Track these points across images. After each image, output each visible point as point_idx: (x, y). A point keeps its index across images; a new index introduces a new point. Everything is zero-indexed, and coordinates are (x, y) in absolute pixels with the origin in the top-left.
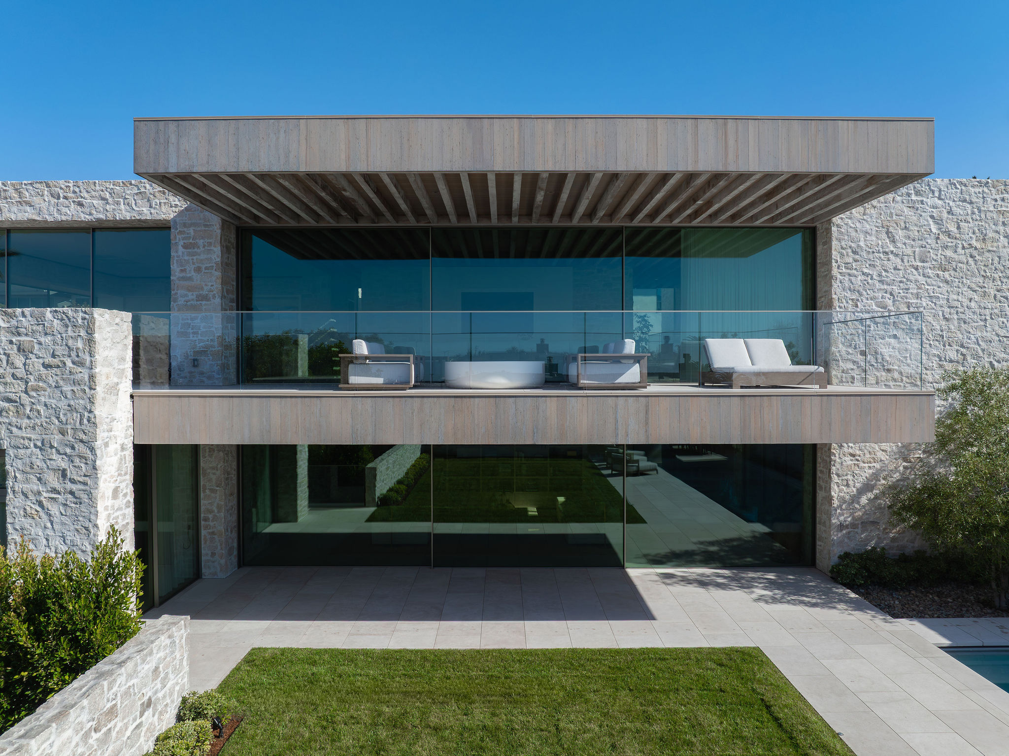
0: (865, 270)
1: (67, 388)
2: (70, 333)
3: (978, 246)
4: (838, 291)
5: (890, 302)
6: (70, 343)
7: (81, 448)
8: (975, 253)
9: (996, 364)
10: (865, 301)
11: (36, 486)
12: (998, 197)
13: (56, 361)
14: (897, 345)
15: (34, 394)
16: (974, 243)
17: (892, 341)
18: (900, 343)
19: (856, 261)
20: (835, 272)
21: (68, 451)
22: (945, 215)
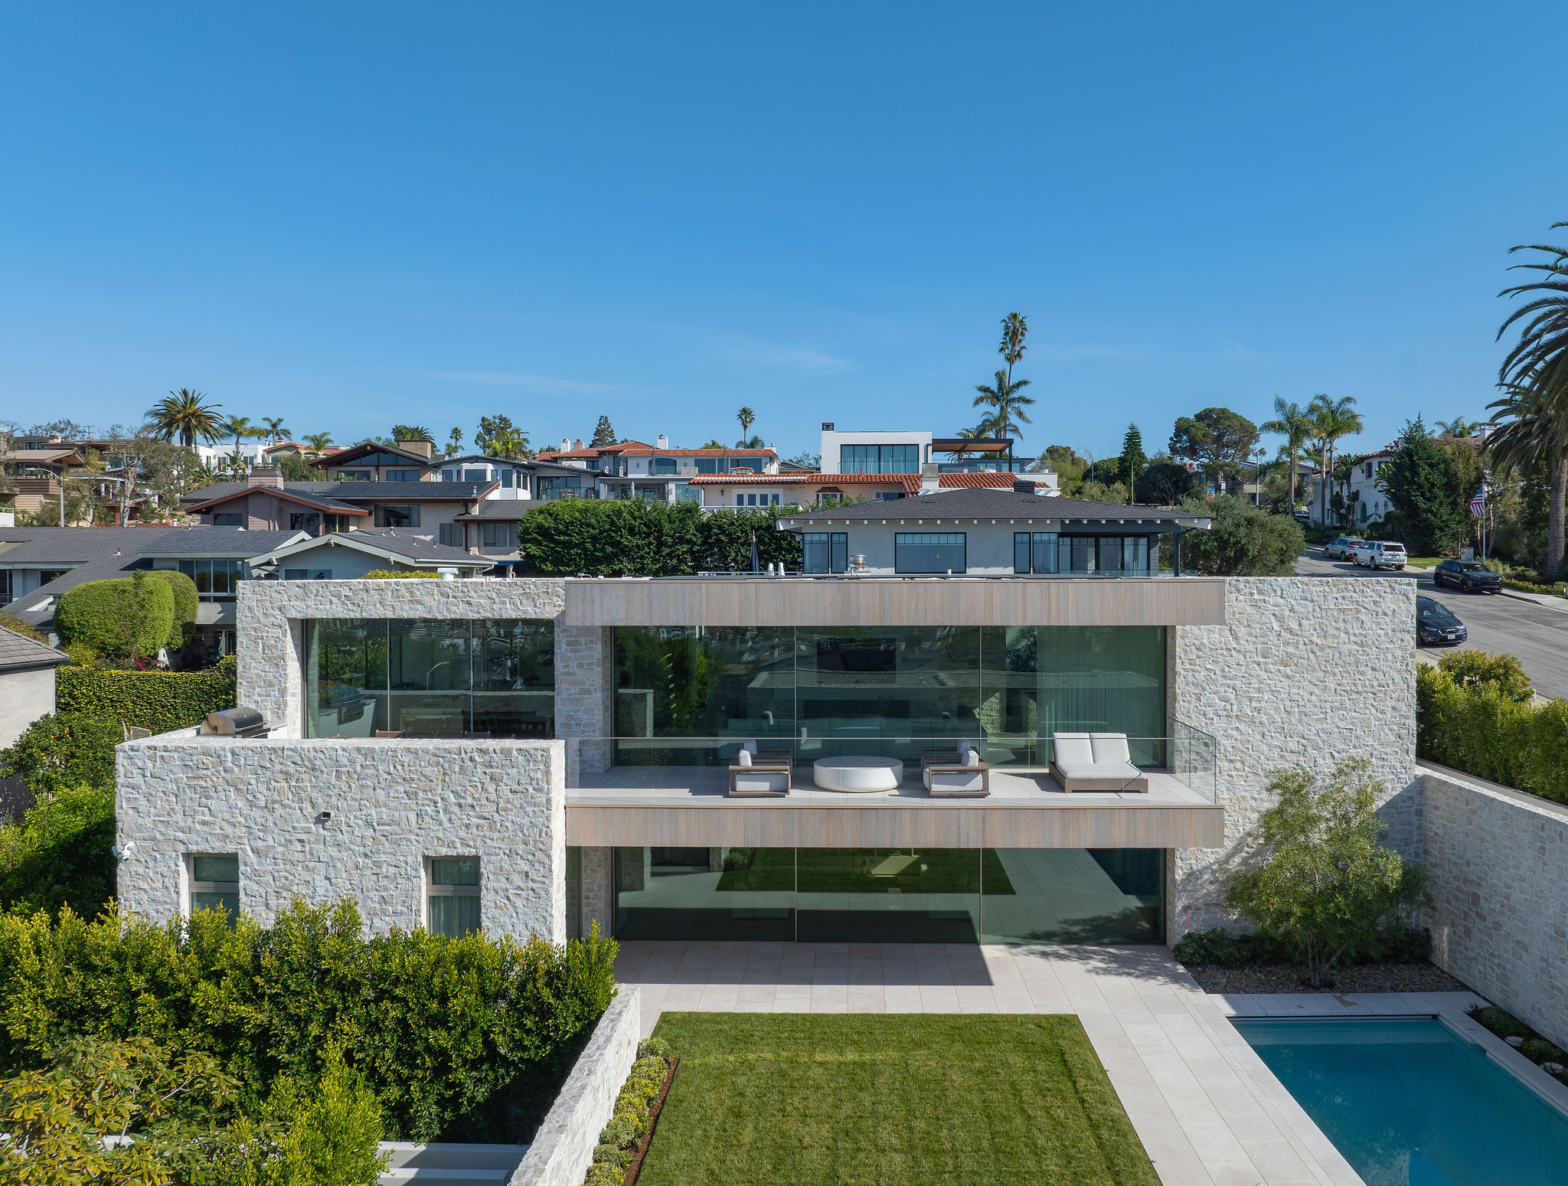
0: (1209, 666)
1: (529, 809)
2: (531, 765)
3: (1319, 643)
4: (1182, 686)
5: (1233, 696)
6: (532, 774)
7: (539, 855)
8: (1316, 649)
9: (1336, 754)
10: (1208, 695)
11: (504, 884)
12: (1338, 595)
13: (520, 788)
14: (1239, 737)
15: (503, 813)
16: (1315, 639)
17: (1235, 733)
18: (1242, 734)
19: (1199, 657)
20: (1179, 667)
21: (530, 857)
22: (1287, 613)
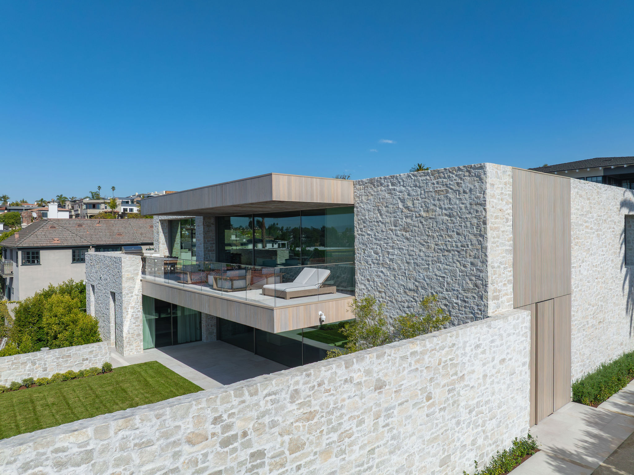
0: (369, 232)
3: (424, 216)
4: (357, 244)
5: (380, 251)
8: (423, 220)
10: (368, 250)
12: (435, 182)
16: (423, 213)
17: (381, 274)
18: (385, 276)
19: (364, 227)
20: (356, 233)
21: (120, 295)
22: (406, 197)
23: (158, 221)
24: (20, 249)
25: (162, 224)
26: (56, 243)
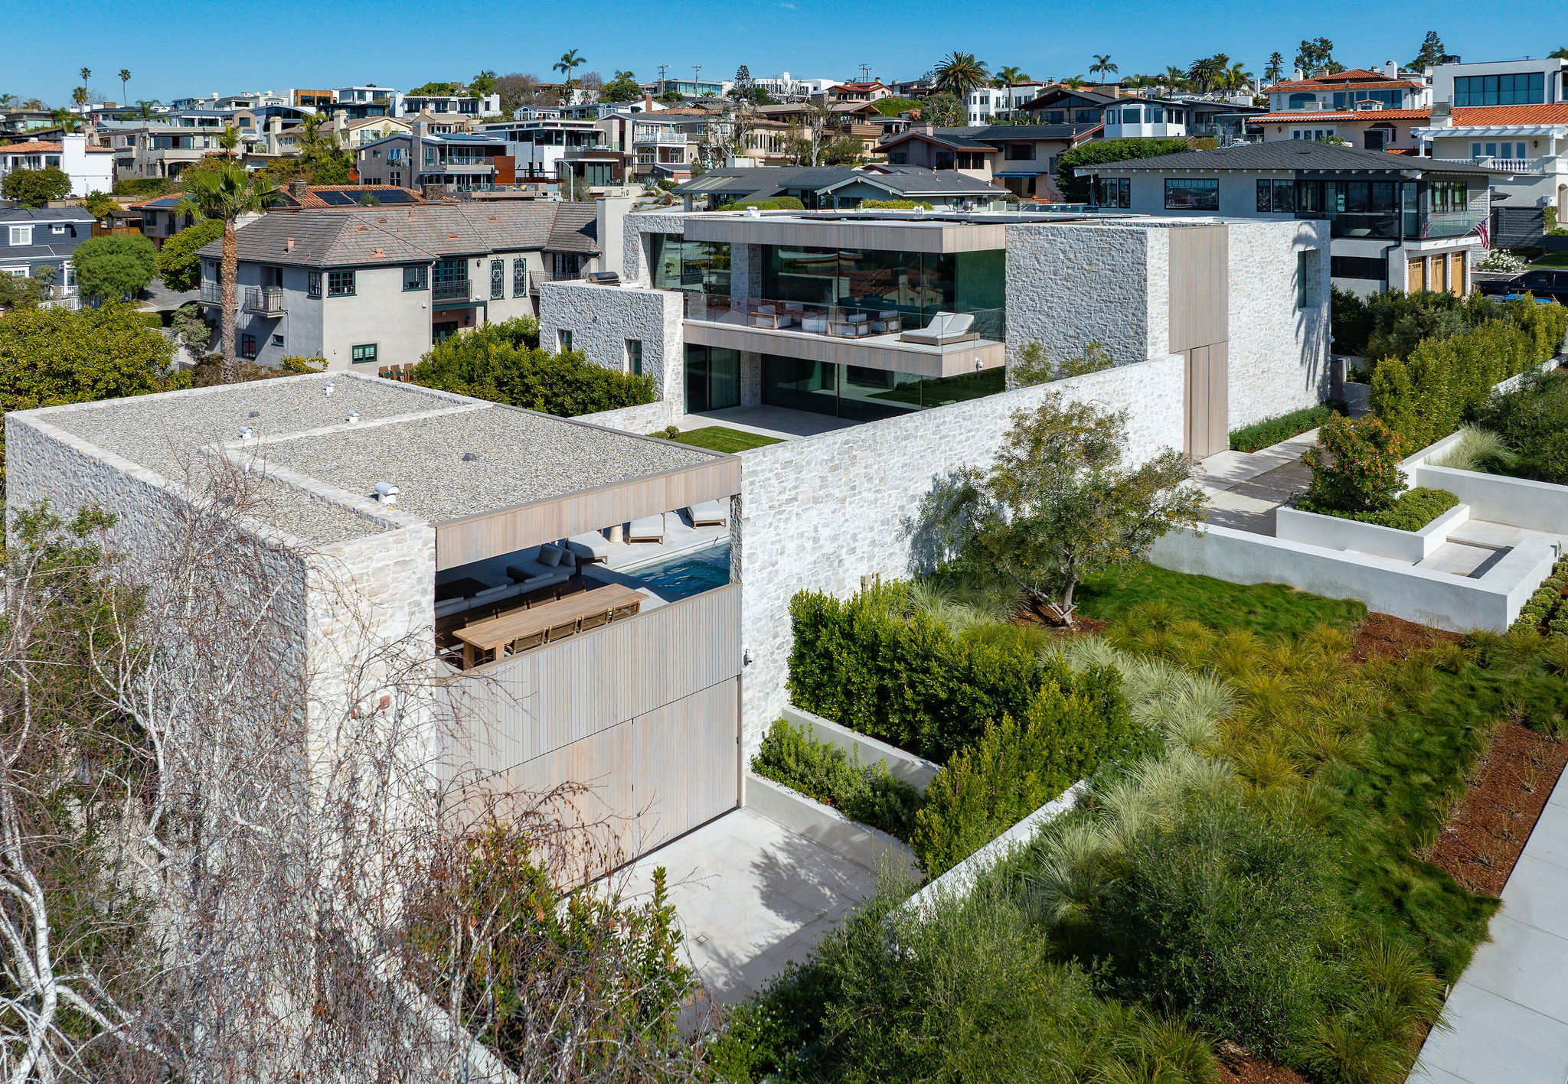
0: (1024, 279)
1: (656, 322)
2: (657, 302)
3: (1087, 268)
4: (1010, 290)
5: (1037, 299)
6: (658, 306)
7: (660, 343)
8: (1085, 272)
10: (1023, 296)
11: (648, 355)
13: (654, 312)
14: (1040, 324)
15: (648, 323)
16: (1084, 266)
17: (1039, 321)
18: (1042, 322)
20: (1007, 279)
21: (657, 343)
23: (637, 233)
24: (326, 269)
25: (643, 237)
26: (380, 258)
